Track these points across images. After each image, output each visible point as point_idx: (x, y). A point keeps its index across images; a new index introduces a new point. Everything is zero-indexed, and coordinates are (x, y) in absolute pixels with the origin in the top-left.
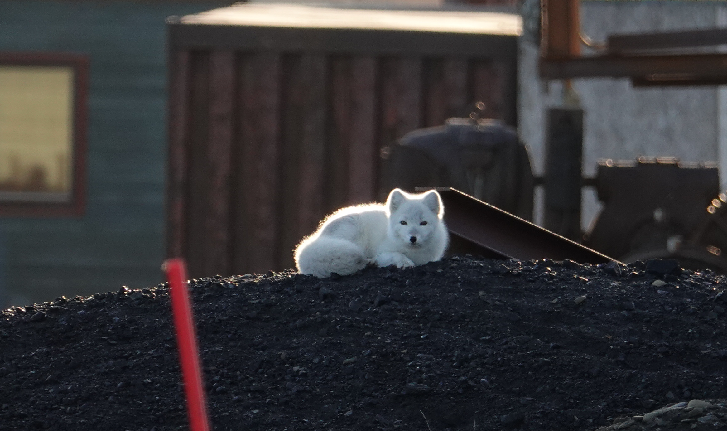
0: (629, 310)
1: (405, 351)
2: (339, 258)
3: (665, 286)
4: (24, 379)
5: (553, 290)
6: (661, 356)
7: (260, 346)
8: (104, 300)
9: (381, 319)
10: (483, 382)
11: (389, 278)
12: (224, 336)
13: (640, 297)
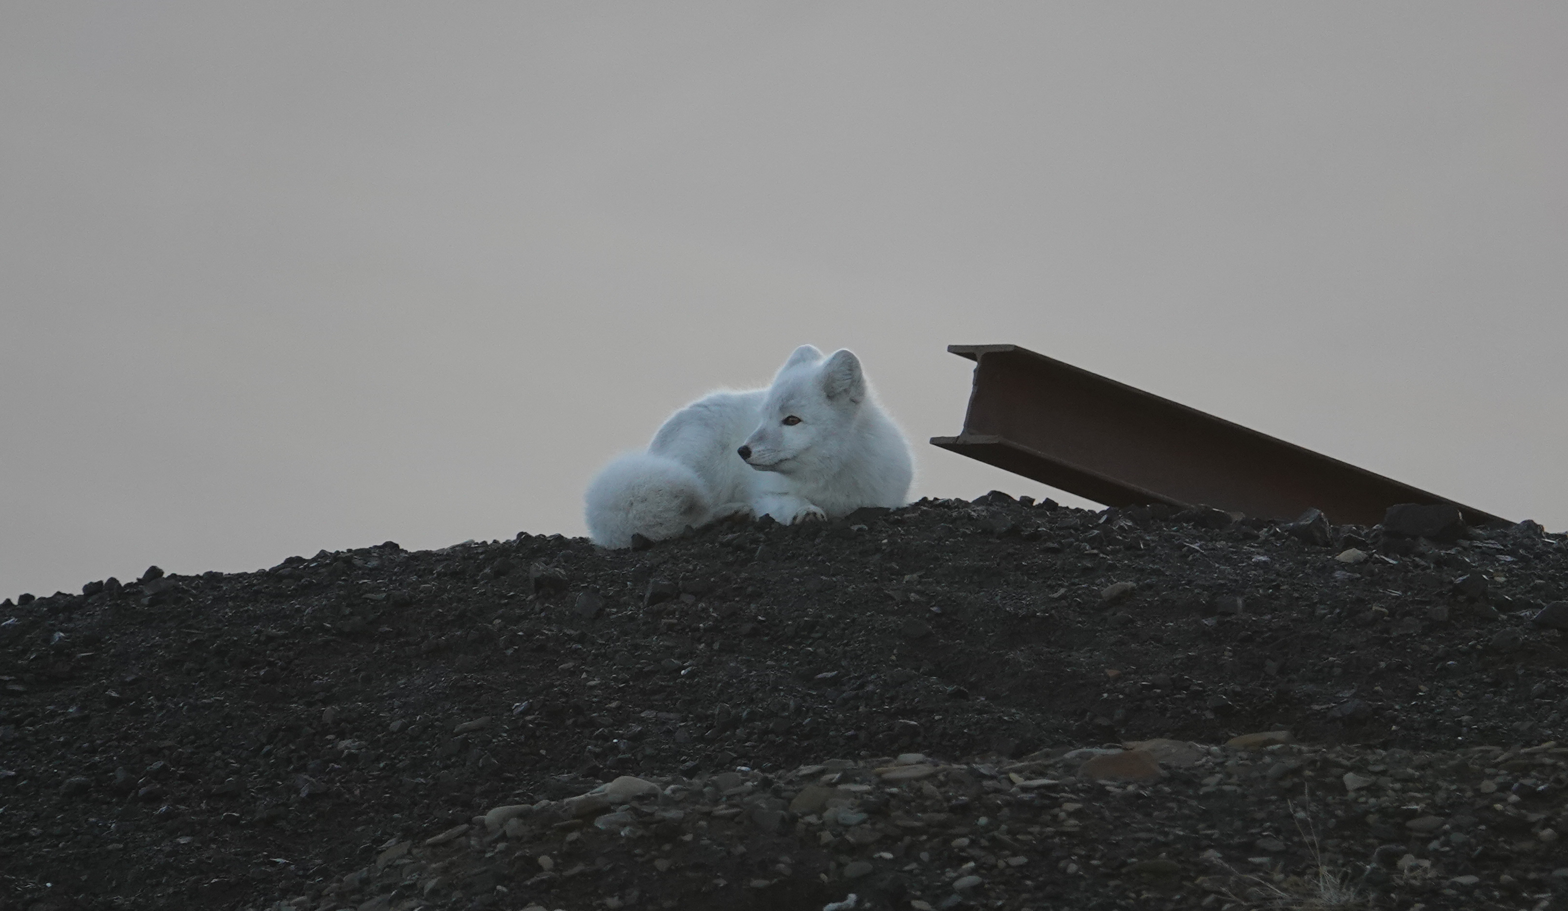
2: (644, 500)
3: (1364, 562)
6: (1209, 715)
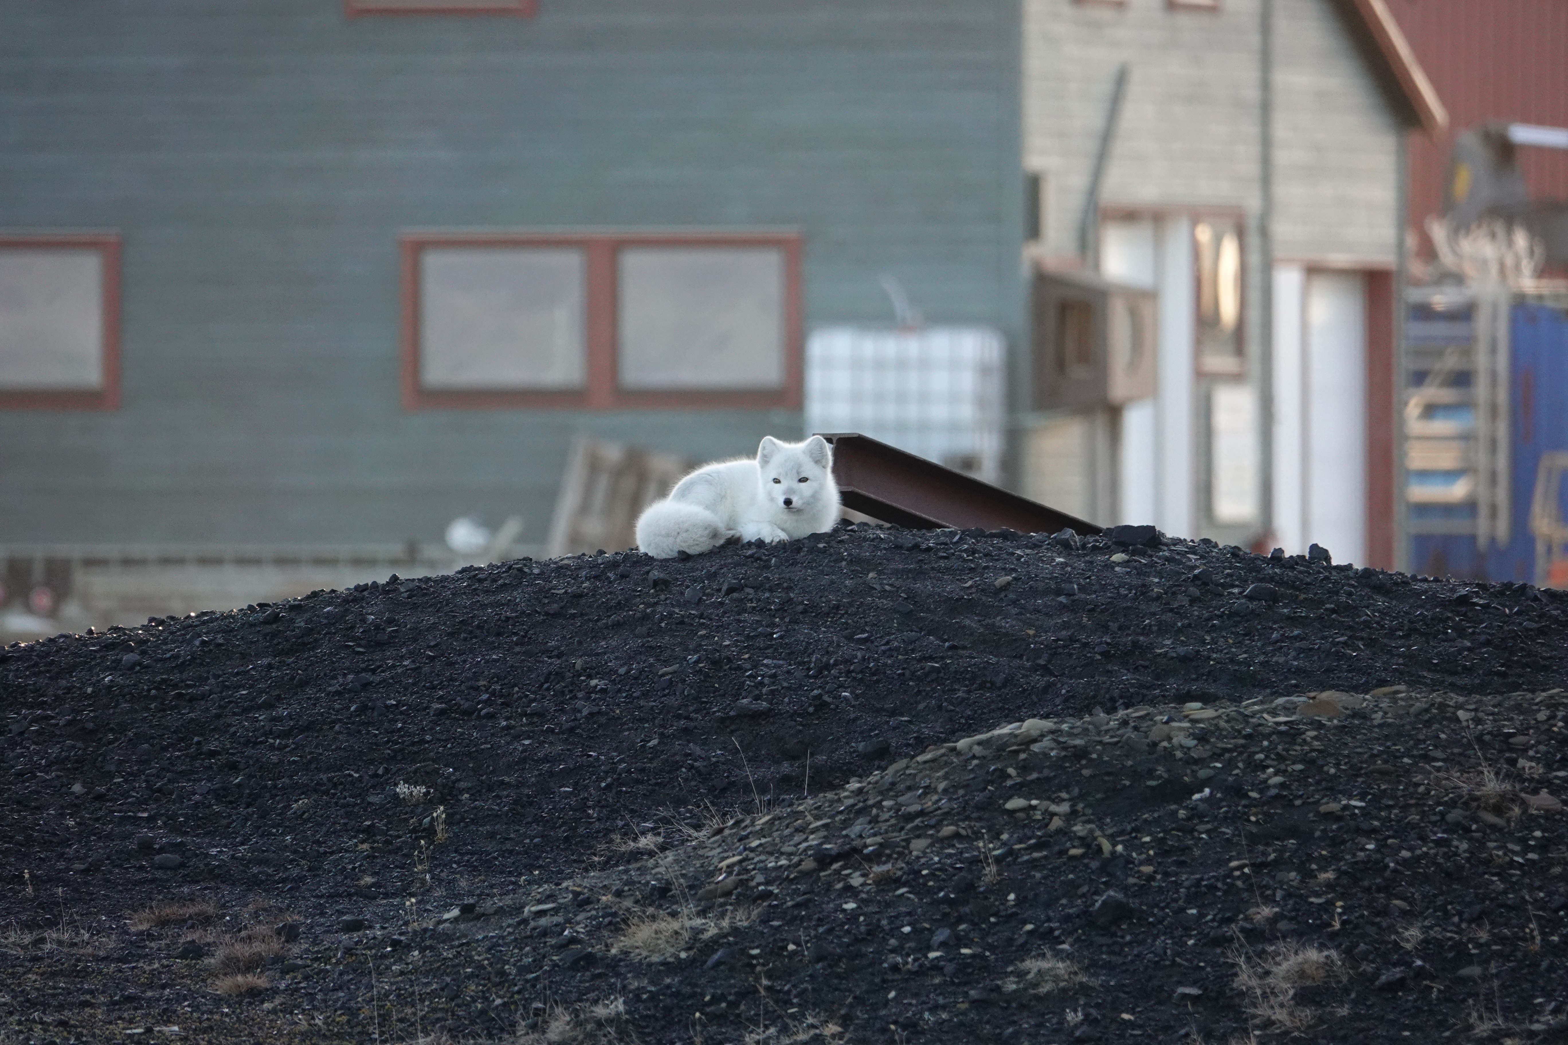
0: (1069, 595)
1: (746, 656)
3: (1128, 561)
4: (230, 702)
5: (971, 569)
7: (555, 653)
8: (365, 593)
9: (725, 613)
10: (845, 697)
11: (751, 556)
12: (508, 640)
13: (1089, 577)
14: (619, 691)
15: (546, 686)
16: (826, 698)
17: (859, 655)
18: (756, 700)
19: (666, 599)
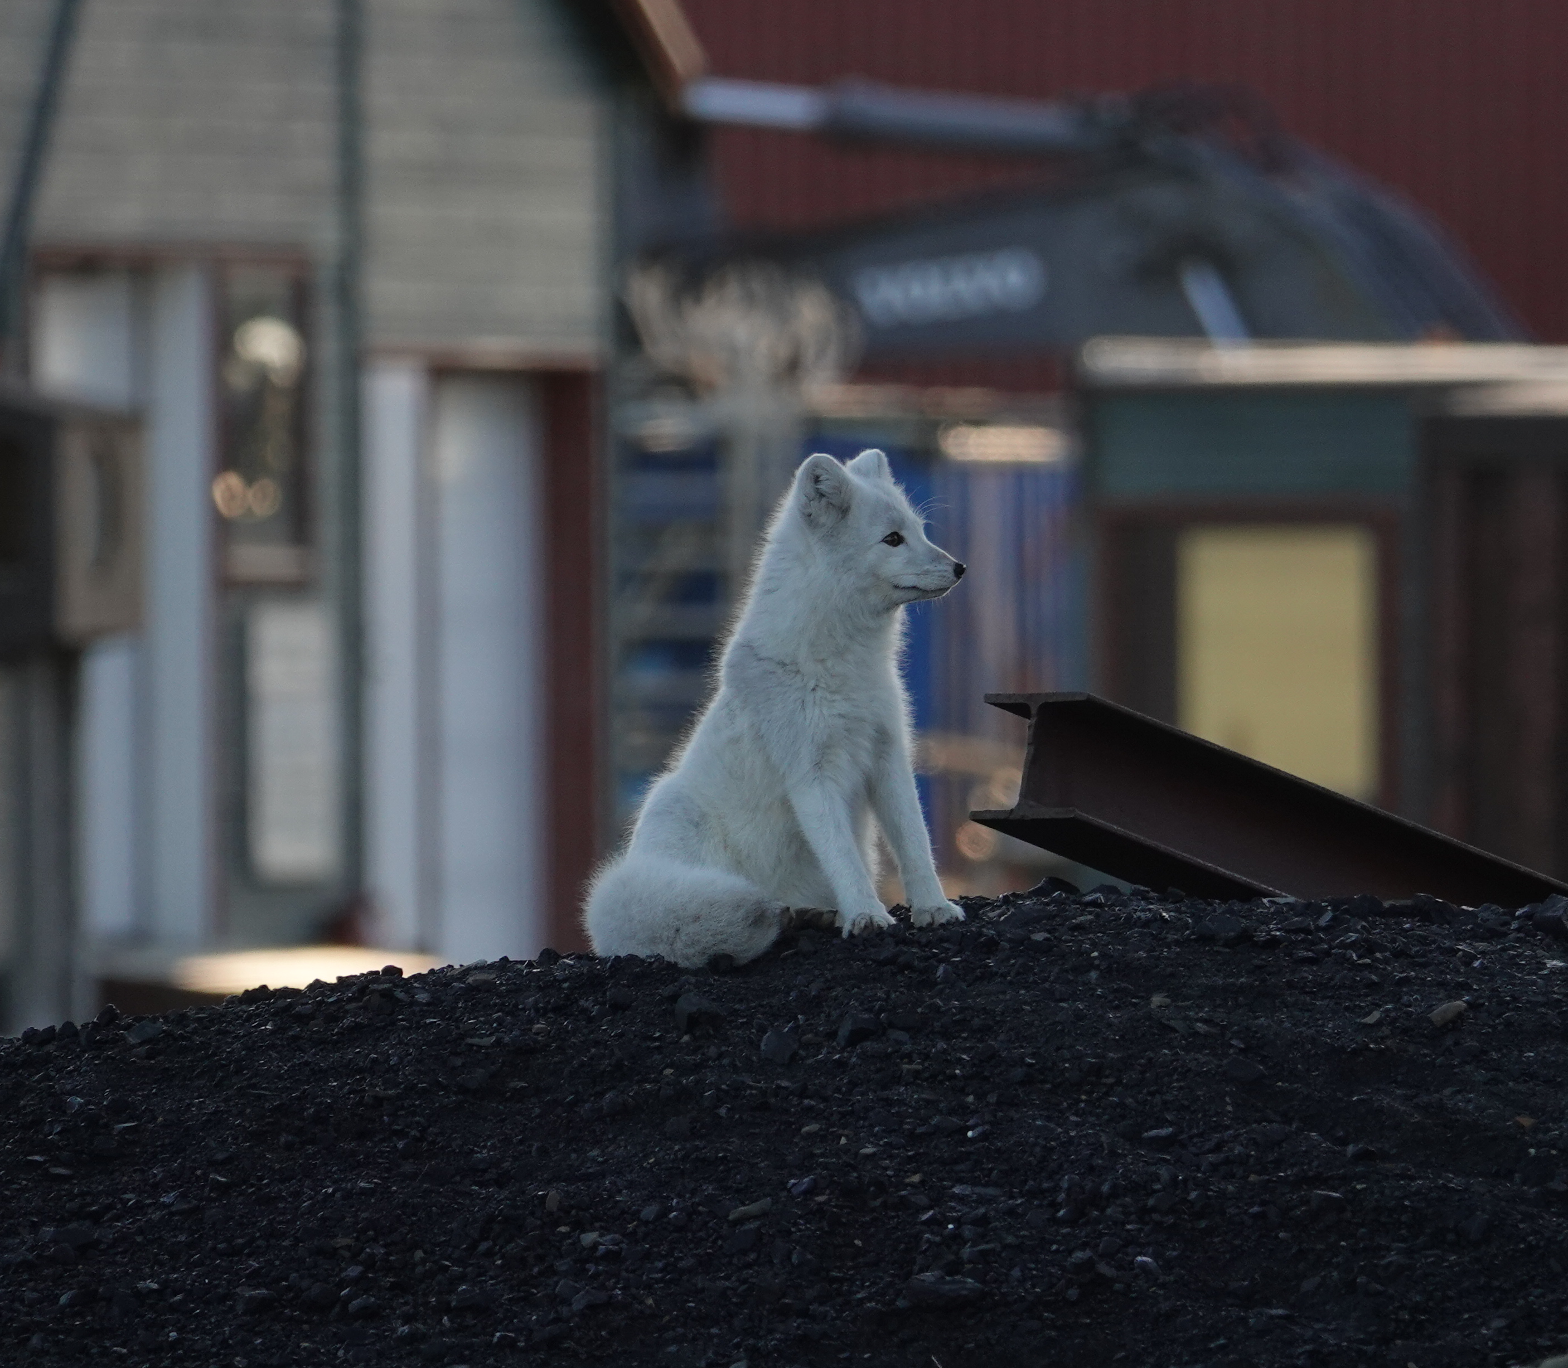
1: (916, 1178)
5: (1372, 985)
7: (491, 1174)
8: (50, 1048)
9: (853, 1084)
10: (1143, 1265)
12: (386, 1147)
14: (647, 1256)
15: (483, 1246)
16: (1104, 1269)
17: (1164, 1172)
18: (950, 1273)
19: (720, 1056)
